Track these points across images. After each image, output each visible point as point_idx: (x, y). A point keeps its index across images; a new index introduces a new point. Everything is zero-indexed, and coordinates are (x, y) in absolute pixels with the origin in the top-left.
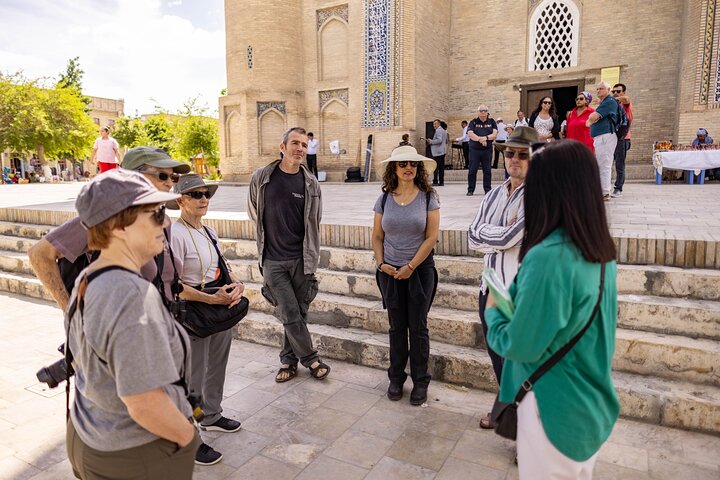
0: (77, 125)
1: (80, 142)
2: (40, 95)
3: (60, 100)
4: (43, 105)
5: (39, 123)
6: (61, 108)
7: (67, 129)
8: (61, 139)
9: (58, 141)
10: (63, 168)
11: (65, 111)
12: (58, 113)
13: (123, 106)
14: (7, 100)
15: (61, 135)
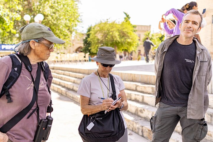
0: (129, 37)
1: (130, 44)
2: (117, 26)
3: (124, 27)
4: (118, 30)
5: (115, 37)
6: (124, 30)
7: (125, 39)
8: (123, 43)
9: (122, 44)
10: (125, 55)
11: (126, 32)
12: (123, 33)
13: (150, 27)
14: (106, 29)
15: (123, 41)
